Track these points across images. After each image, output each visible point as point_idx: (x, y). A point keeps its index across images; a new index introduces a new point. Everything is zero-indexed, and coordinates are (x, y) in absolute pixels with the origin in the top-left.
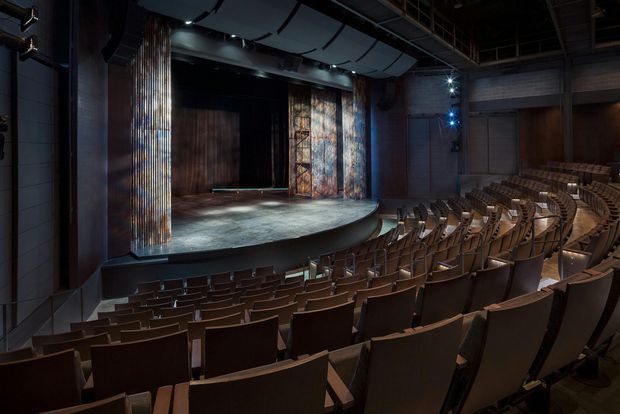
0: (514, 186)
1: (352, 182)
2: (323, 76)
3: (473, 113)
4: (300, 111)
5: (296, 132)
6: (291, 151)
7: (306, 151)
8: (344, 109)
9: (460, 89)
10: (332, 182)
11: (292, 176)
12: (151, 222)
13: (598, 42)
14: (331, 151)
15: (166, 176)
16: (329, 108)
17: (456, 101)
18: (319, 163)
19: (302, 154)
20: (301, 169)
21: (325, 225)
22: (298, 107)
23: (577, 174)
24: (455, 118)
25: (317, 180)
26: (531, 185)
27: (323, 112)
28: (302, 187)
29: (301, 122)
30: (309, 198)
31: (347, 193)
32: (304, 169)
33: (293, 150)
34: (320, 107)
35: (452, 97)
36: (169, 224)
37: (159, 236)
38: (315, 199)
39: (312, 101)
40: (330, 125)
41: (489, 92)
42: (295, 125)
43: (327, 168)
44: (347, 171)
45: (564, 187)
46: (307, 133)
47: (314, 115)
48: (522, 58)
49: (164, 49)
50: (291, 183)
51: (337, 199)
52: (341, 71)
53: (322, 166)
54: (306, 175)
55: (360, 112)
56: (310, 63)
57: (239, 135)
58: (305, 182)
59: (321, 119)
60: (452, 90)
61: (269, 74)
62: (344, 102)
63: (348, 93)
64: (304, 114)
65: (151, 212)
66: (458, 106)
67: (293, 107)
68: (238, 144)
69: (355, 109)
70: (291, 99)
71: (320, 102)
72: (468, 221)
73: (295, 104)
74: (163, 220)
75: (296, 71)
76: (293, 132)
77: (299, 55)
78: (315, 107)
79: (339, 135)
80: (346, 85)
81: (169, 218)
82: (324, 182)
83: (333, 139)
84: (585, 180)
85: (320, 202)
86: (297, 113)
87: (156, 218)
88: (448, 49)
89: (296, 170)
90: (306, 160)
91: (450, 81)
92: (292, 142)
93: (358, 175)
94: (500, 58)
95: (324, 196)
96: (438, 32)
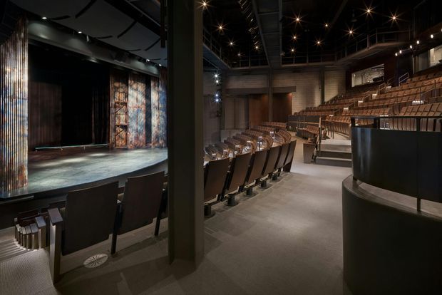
0: (247, 135)
1: (157, 137)
2: (140, 66)
3: (228, 95)
4: (118, 88)
5: (115, 103)
6: (112, 117)
7: (123, 117)
8: (152, 88)
9: (221, 81)
10: (142, 137)
11: (112, 134)
12: (10, 171)
13: (283, 64)
14: (142, 116)
15: (24, 135)
16: (141, 87)
17: (219, 88)
18: (133, 125)
19: (119, 119)
20: (119, 129)
21: (146, 163)
22: (117, 85)
23: (274, 127)
24: (219, 97)
25: (132, 136)
26: (255, 133)
27: (137, 90)
28: (120, 143)
29: (119, 96)
30: (126, 150)
31: (154, 144)
32: (121, 129)
33: (113, 116)
34: (134, 86)
35: (218, 85)
36: (26, 172)
37: (17, 182)
38: (131, 149)
39: (129, 82)
40: (142, 99)
41: (236, 84)
42: (114, 97)
43: (139, 128)
44: (154, 130)
45: (268, 133)
46: (125, 104)
47: (130, 92)
48: (252, 68)
49: (22, 35)
50: (112, 139)
51: (146, 148)
52: (152, 63)
53: (136, 126)
54: (123, 134)
55: (163, 91)
56: (132, 57)
57: (60, 103)
58: (122, 139)
59: (135, 94)
60: (217, 81)
61: (100, 61)
62: (152, 84)
63: (156, 79)
64: (121, 90)
65: (10, 164)
66: (220, 91)
67: (114, 84)
68: (60, 111)
69: (160, 89)
70: (112, 79)
71: (135, 83)
72: (227, 154)
73: (114, 82)
74: (21, 169)
75: (124, 61)
76: (113, 103)
77: (127, 51)
78: (131, 86)
79: (148, 106)
80: (155, 73)
81: (26, 168)
82: (137, 138)
83: (143, 108)
84: (277, 129)
85: (136, 151)
86: (116, 89)
87: (14, 168)
88: (217, 59)
89: (115, 130)
90: (123, 122)
91: (216, 76)
92: (112, 110)
93: (162, 132)
94: (242, 66)
95: (137, 147)
96: (213, 49)
